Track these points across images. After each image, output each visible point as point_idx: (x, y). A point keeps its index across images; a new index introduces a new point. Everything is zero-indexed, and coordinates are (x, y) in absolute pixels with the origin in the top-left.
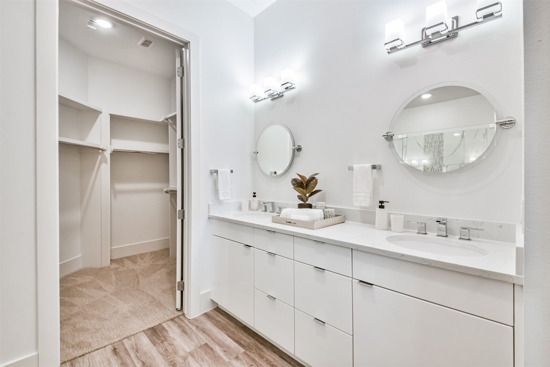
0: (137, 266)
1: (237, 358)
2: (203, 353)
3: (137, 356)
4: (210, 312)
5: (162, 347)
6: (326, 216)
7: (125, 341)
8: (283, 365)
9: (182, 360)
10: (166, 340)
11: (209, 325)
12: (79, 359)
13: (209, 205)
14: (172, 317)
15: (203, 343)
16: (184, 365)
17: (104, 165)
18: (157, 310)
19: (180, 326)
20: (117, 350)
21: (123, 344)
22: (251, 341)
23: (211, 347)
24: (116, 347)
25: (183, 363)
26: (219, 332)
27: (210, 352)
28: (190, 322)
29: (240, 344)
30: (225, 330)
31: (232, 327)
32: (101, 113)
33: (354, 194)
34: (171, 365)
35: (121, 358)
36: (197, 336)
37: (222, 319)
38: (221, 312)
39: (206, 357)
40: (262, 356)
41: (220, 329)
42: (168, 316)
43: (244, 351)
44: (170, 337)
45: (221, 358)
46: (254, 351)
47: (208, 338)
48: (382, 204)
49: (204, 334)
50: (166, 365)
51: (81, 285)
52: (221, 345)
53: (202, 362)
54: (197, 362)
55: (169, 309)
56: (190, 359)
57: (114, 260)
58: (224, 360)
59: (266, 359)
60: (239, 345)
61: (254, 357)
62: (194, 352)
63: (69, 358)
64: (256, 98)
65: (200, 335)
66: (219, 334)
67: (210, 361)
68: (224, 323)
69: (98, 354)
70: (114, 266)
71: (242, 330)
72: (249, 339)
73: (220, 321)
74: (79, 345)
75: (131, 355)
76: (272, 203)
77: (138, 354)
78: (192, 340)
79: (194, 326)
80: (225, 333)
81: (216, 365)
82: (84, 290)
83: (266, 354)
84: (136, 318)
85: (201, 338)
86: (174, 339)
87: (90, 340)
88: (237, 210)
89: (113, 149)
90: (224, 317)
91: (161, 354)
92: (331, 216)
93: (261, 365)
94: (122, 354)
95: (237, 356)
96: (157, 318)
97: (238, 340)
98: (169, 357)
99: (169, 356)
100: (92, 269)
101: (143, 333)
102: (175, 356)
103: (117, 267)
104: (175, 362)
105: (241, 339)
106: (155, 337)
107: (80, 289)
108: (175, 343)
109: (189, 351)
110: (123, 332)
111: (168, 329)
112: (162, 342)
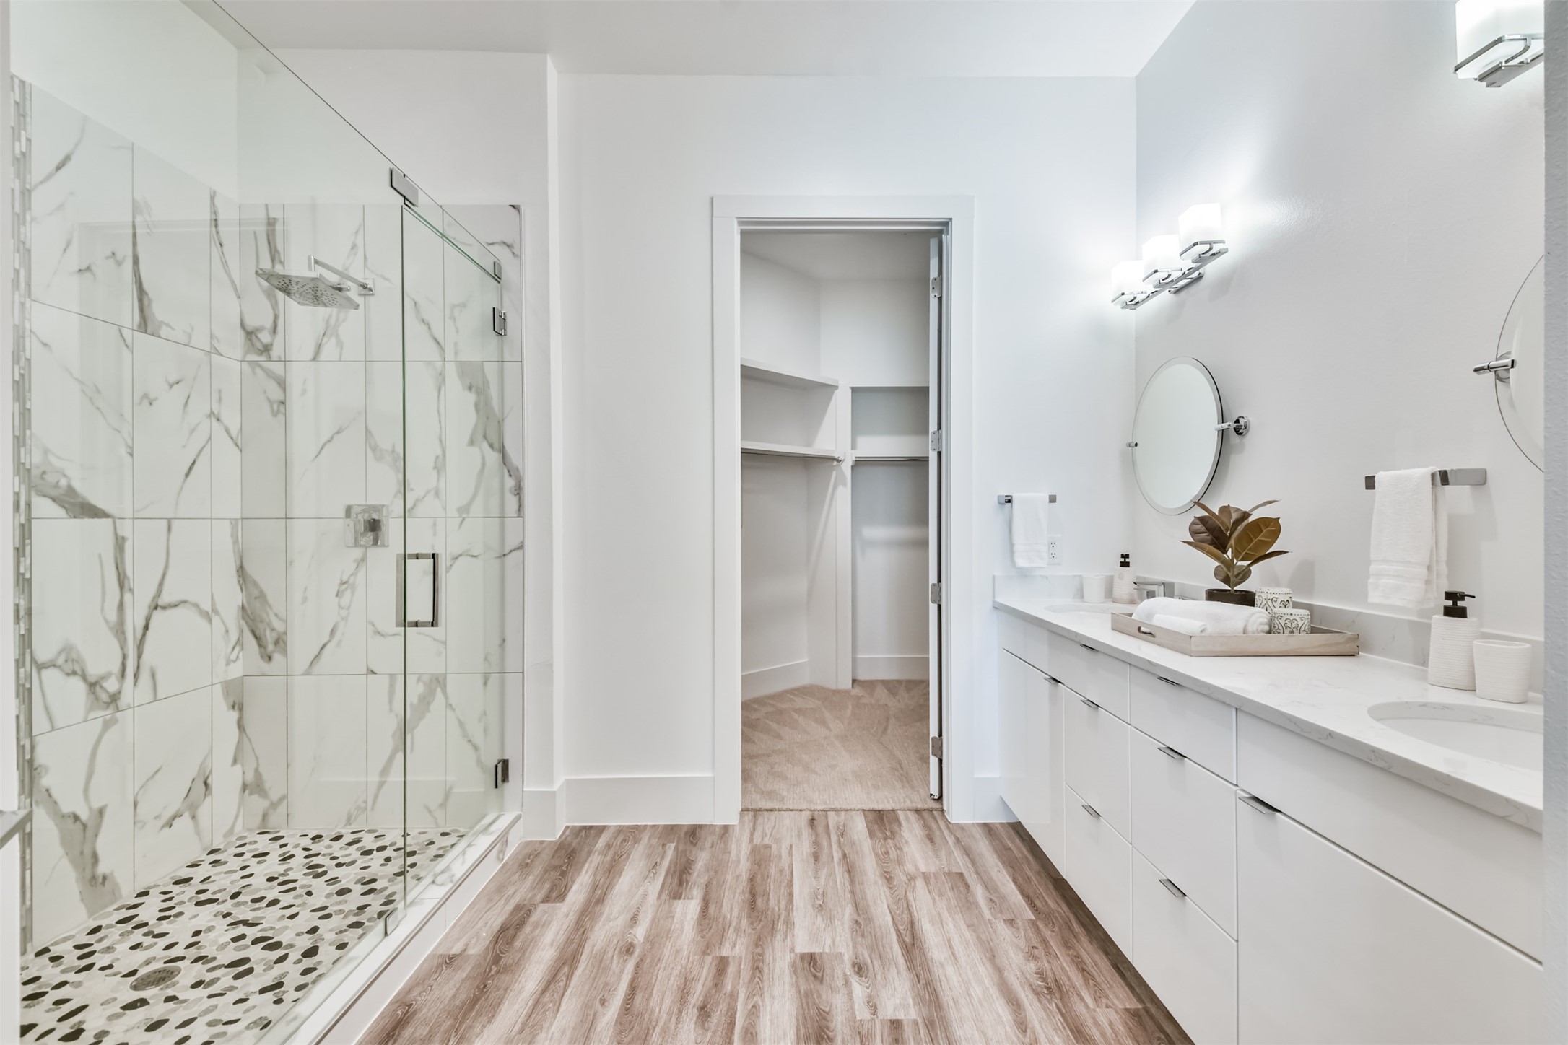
0: (895, 701)
1: (1010, 922)
2: (947, 886)
3: (839, 842)
4: (999, 826)
5: (882, 845)
6: (1275, 627)
7: (831, 814)
8: (1109, 980)
9: (905, 877)
10: (893, 838)
11: (983, 847)
12: (765, 813)
13: (994, 577)
14: (920, 806)
15: (955, 870)
16: (905, 886)
17: (840, 489)
18: (898, 785)
19: (926, 826)
20: (815, 822)
21: (827, 817)
22: (1060, 910)
23: (969, 882)
24: (816, 817)
25: (905, 883)
26: (997, 866)
27: (962, 889)
28: (948, 828)
29: (1032, 904)
30: (1012, 867)
31: (1031, 870)
32: (836, 387)
33: (1373, 568)
34: (886, 877)
35: (817, 835)
36: (950, 853)
37: (1017, 847)
38: (1022, 834)
39: (950, 893)
40: (1069, 945)
41: (1003, 863)
42: (912, 802)
43: (1034, 918)
44: (901, 836)
45: (978, 906)
46: (1056, 929)
47: (970, 866)
48: (1455, 604)
49: (965, 856)
50: (877, 873)
51: (798, 711)
52: (989, 886)
53: (939, 896)
54: (930, 892)
55: (918, 791)
56: (920, 883)
57: (860, 681)
58: (981, 913)
59: (1075, 954)
60: (1027, 904)
61: (1048, 938)
62: (932, 875)
63: (754, 806)
64: (1128, 297)
65: (958, 855)
66: (996, 870)
67: (953, 902)
68: (1019, 855)
69: (790, 817)
70: (857, 691)
71: (1049, 883)
72: (1057, 903)
73: (1010, 849)
74: (770, 795)
75: (832, 837)
76: (1164, 584)
77: (842, 840)
78: (937, 856)
79: (952, 836)
80: (1008, 872)
81: (961, 912)
82: (801, 719)
83: (1082, 947)
84: (859, 785)
85: (955, 859)
86: (907, 842)
87: (785, 793)
88: (1074, 598)
89: (856, 457)
90: (1025, 846)
91: (877, 855)
92: (1289, 630)
93: (1058, 957)
94: (820, 829)
95: (1013, 920)
96: (891, 798)
97: (1031, 894)
98: (885, 865)
99: (888, 863)
100: (822, 689)
101: (862, 813)
102: (897, 867)
103: (861, 694)
104: (892, 875)
105: (1039, 896)
106: (877, 826)
107: (796, 716)
108: (906, 849)
109: (924, 871)
110: (832, 799)
111: (903, 823)
112: (885, 838)
